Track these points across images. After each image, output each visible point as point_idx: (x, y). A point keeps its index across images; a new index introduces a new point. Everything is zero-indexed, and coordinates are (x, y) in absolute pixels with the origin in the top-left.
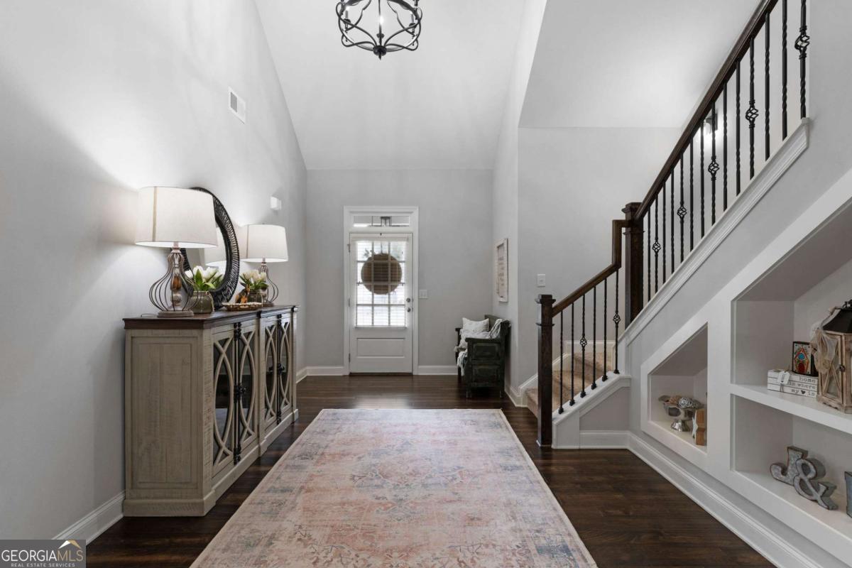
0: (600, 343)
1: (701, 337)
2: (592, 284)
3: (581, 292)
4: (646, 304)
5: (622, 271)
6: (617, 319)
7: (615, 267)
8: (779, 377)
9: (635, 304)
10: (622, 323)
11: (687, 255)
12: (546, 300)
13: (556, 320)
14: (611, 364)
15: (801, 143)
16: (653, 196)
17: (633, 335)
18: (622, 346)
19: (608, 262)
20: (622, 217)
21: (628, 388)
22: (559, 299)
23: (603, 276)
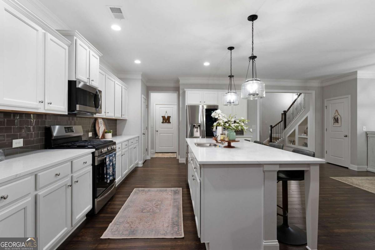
0: (279, 135)
1: (295, 131)
2: (278, 124)
3: (276, 125)
4: (287, 127)
5: (283, 121)
6: (282, 129)
7: (282, 121)
8: (303, 134)
9: (285, 127)
10: (283, 130)
11: (293, 120)
12: (271, 126)
13: (273, 129)
14: (281, 137)
15: (304, 110)
16: (288, 110)
17: (285, 131)
18: (283, 134)
19: (281, 120)
20: (283, 113)
21: (284, 140)
22: (273, 126)
23: (280, 122)
